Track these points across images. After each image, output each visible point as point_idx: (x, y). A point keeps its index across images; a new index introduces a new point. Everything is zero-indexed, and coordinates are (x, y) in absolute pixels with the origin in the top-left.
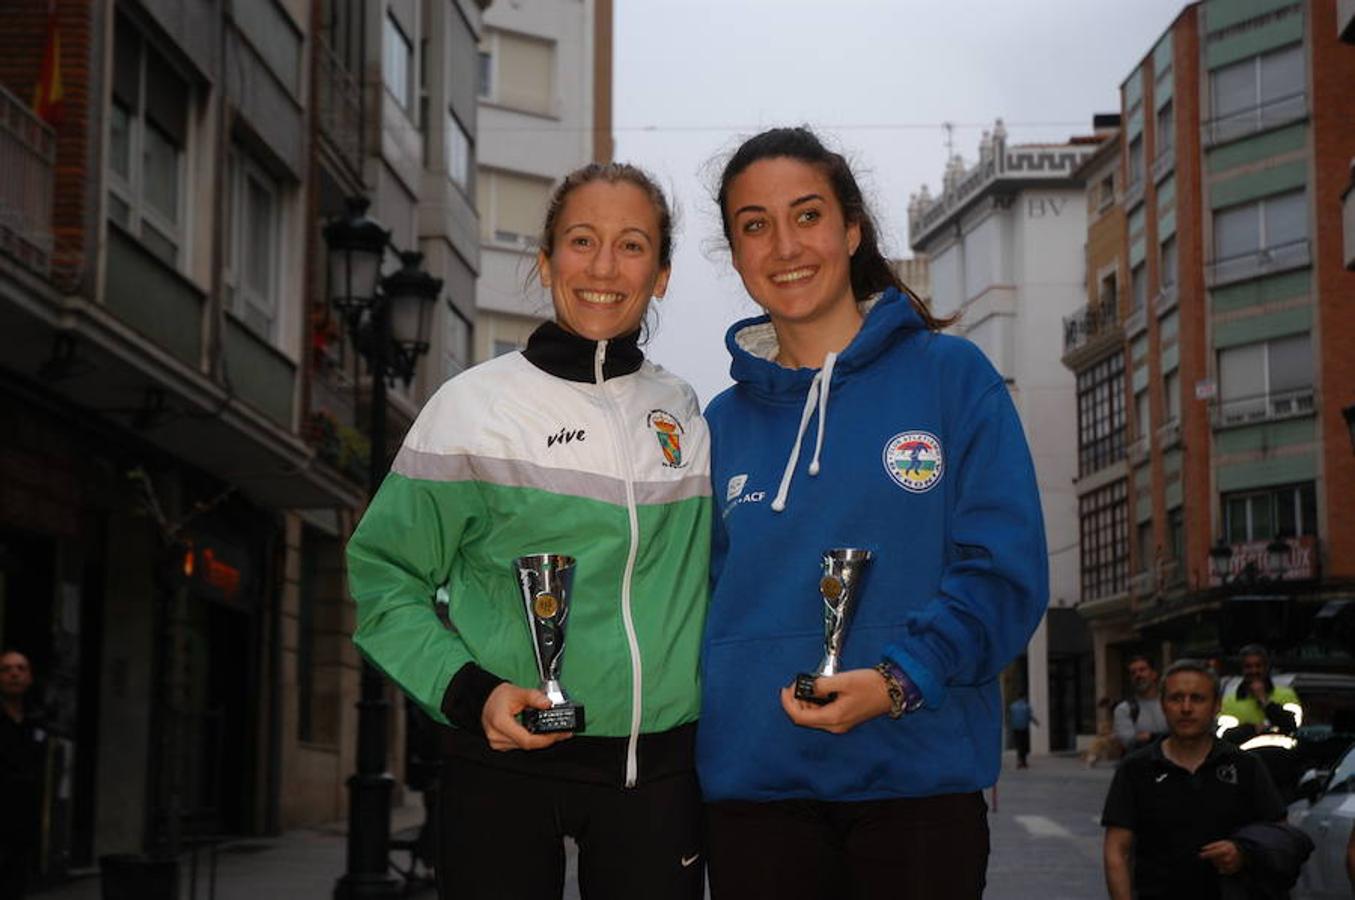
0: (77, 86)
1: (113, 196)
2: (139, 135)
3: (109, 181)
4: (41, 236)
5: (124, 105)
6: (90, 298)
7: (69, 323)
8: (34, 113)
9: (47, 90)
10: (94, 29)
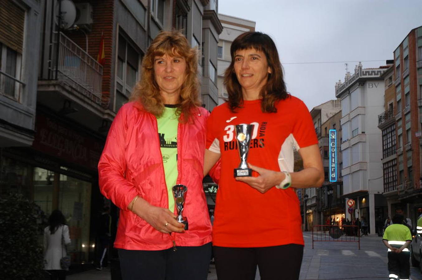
0: (108, 54)
1: (118, 83)
2: (125, 65)
3: (117, 79)
4: (98, 94)
5: (121, 59)
6: (112, 110)
7: (106, 117)
8: (97, 62)
9: (101, 56)
10: (113, 39)
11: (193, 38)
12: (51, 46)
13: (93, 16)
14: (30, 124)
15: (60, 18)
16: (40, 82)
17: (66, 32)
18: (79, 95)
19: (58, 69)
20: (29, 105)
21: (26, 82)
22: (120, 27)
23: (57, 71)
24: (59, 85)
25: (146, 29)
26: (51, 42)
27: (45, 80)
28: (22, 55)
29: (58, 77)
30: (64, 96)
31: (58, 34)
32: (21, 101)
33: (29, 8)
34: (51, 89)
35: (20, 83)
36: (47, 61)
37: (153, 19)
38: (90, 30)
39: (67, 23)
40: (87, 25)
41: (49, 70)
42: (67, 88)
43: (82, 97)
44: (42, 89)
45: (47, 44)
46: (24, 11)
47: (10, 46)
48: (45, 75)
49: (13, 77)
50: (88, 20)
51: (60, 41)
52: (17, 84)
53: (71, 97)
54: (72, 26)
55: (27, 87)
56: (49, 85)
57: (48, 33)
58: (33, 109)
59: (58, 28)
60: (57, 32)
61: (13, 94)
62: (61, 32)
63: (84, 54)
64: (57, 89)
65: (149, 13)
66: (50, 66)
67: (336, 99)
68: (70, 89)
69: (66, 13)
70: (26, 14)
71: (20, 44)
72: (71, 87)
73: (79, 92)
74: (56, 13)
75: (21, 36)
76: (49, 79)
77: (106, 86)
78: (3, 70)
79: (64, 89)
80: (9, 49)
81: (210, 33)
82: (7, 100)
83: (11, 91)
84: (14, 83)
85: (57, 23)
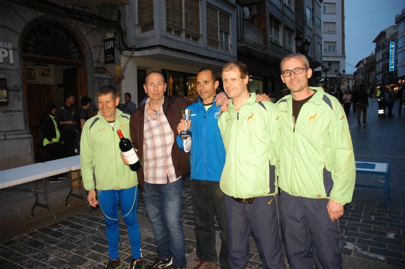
0: (265, 26)
1: (270, 37)
2: (273, 29)
3: (269, 35)
4: (262, 44)
5: (271, 27)
6: (268, 50)
7: (266, 53)
8: (260, 30)
9: (262, 27)
10: (267, 18)
11: (307, 8)
13: (258, 10)
15: (243, 15)
16: (238, 43)
17: (246, 20)
19: (245, 36)
20: (234, 53)
21: (232, 45)
22: (269, 13)
23: (244, 37)
24: (245, 43)
25: (282, 10)
26: (241, 26)
27: (240, 42)
28: (230, 34)
29: (245, 40)
30: (247, 47)
32: (231, 52)
33: (231, 15)
34: (242, 45)
36: (239, 34)
37: (285, 5)
38: (256, 16)
39: (246, 17)
40: (255, 14)
41: (241, 38)
42: (249, 44)
43: (255, 46)
44: (239, 46)
45: (239, 27)
46: (229, 16)
47: (225, 31)
48: (240, 40)
49: (227, 43)
50: (255, 12)
51: (244, 25)
52: (229, 46)
53: (251, 47)
54: (249, 17)
55: (233, 47)
56: (241, 44)
57: (239, 22)
58: (236, 55)
59: (243, 19)
60: (242, 21)
61: (228, 50)
62: (244, 21)
63: (255, 28)
64: (245, 45)
65: (283, 2)
66: (241, 36)
67: (395, 24)
69: (245, 13)
71: (229, 30)
72: (250, 43)
73: (254, 45)
74: (242, 13)
75: (229, 26)
76: (241, 41)
77: (265, 41)
78: (224, 41)
79: (247, 44)
80: (225, 33)
81: (316, 3)
82: (226, 53)
83: (227, 49)
84: (228, 46)
85: (242, 17)
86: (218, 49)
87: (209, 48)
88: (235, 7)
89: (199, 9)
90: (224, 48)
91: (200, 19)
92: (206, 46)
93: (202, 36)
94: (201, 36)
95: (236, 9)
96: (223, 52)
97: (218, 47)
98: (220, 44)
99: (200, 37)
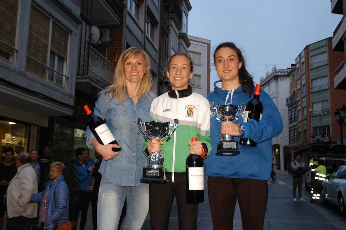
8: (113, 64)
9: (115, 60)
11: (172, 50)
12: (84, 54)
13: (111, 36)
14: (71, 102)
15: (90, 37)
16: (78, 77)
17: (94, 45)
18: (101, 84)
19: (89, 69)
20: (71, 90)
21: (68, 77)
22: (127, 43)
23: (88, 70)
24: (89, 78)
25: (143, 44)
26: (85, 52)
27: (81, 75)
28: (66, 60)
29: (89, 73)
30: (92, 85)
31: (89, 47)
32: (66, 88)
33: (71, 32)
34: (85, 80)
35: (66, 77)
36: (82, 64)
37: (147, 38)
38: (108, 45)
39: (94, 41)
40: (107, 42)
41: (83, 69)
42: (94, 80)
44: (79, 81)
45: (82, 53)
46: (68, 33)
47: (59, 54)
48: (81, 72)
49: (61, 74)
50: (108, 39)
51: (90, 51)
52: (64, 78)
53: (97, 86)
54: (98, 42)
55: (69, 80)
56: (83, 78)
57: (83, 46)
58: (73, 93)
59: (89, 44)
60: (88, 46)
61: (61, 84)
62: (90, 46)
63: (104, 59)
64: (88, 80)
65: (145, 34)
66: (84, 66)
68: (96, 81)
69: (93, 34)
70: (69, 35)
71: (65, 53)
72: (96, 79)
73: (102, 83)
74: (88, 34)
76: (83, 75)
78: (55, 69)
79: (92, 80)
80: (59, 57)
81: (182, 47)
82: (57, 87)
83: (60, 82)
84: (62, 77)
85: (88, 41)
86: (45, 80)
87: (27, 73)
88: (79, 22)
89: (17, 8)
90: (55, 79)
91: (18, 24)
92: (23, 69)
93: (17, 51)
94: (15, 51)
95: (80, 26)
96: (53, 86)
97: (46, 76)
98: (49, 73)
99: (13, 53)
